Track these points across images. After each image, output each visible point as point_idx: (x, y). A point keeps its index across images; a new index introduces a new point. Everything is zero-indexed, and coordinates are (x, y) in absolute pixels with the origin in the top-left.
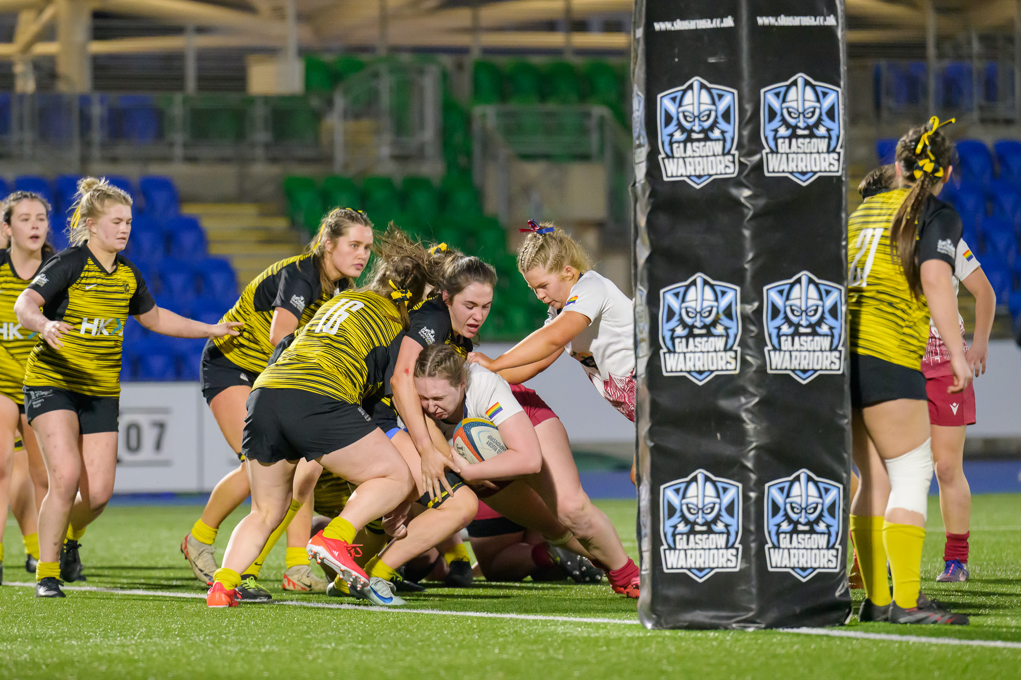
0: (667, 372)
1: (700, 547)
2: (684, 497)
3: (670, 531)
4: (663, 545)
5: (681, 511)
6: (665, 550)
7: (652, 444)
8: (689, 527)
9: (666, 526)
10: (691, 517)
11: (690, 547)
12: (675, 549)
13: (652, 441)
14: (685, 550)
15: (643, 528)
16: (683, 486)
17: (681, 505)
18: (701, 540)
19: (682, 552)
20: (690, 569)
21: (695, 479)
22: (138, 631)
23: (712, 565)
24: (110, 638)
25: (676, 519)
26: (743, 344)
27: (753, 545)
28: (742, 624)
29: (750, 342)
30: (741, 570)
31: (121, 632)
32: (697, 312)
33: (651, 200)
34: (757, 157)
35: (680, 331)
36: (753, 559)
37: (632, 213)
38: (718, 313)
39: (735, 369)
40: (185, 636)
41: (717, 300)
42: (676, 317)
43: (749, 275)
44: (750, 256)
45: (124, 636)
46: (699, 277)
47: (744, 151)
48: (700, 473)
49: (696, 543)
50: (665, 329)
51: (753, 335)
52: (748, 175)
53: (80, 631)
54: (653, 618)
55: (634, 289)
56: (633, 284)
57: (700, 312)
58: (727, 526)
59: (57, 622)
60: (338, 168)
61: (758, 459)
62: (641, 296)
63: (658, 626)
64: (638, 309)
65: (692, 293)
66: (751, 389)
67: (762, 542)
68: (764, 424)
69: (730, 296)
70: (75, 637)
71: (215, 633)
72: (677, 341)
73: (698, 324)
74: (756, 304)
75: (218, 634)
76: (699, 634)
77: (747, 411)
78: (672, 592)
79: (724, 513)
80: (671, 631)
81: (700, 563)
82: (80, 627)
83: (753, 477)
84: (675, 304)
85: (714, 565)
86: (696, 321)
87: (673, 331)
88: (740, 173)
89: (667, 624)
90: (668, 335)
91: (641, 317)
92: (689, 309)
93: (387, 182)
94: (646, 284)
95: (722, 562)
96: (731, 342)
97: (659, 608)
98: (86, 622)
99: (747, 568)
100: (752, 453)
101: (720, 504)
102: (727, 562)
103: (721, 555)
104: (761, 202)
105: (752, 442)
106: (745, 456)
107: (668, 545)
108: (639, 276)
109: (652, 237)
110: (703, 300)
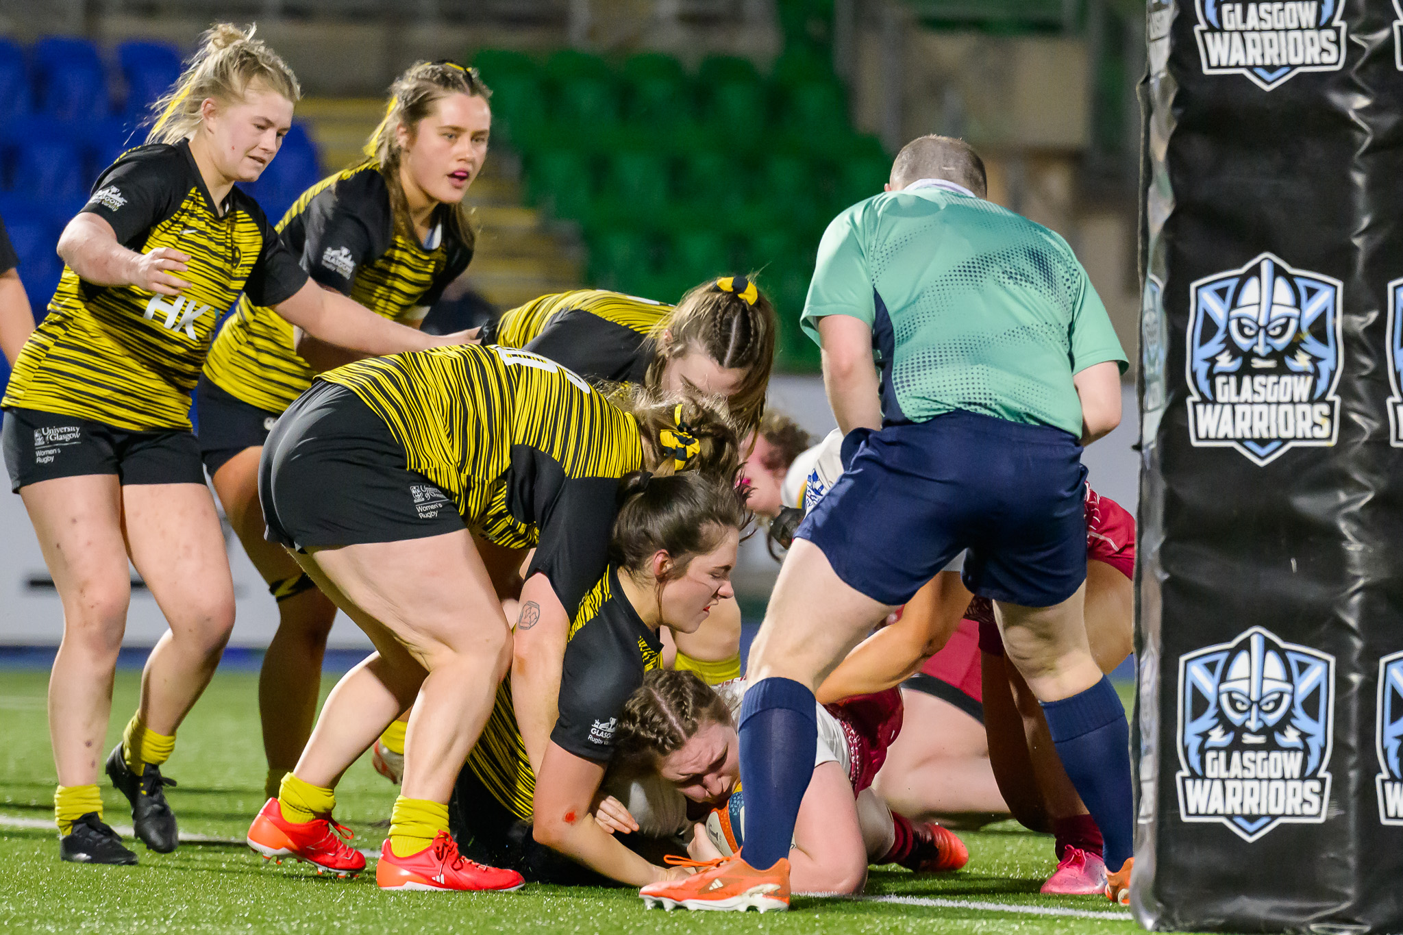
0: (1198, 439)
1: (1252, 775)
2: (1223, 679)
3: (1194, 743)
4: (1181, 769)
5: (1218, 705)
6: (1184, 779)
7: (1166, 576)
8: (1231, 736)
9: (1188, 733)
10: (1236, 718)
11: (1232, 775)
12: (1204, 777)
13: (1165, 569)
14: (1223, 780)
15: (1144, 736)
16: (1222, 658)
17: (1219, 694)
18: (1255, 762)
19: (1218, 784)
20: (1230, 817)
21: (1246, 645)
22: (174, 908)
23: (1273, 811)
24: (120, 922)
25: (1206, 721)
26: (1345, 390)
27: (1353, 774)
28: (1327, 925)
29: (1360, 386)
30: (1327, 821)
31: (141, 910)
32: (1260, 327)
33: (1179, 111)
34: (1383, 35)
35: (1225, 362)
36: (1353, 802)
37: (1142, 135)
38: (1299, 330)
39: (1330, 438)
40: (263, 921)
41: (1298, 305)
42: (1220, 336)
43: (1361, 258)
44: (1366, 221)
45: (146, 918)
46: (1266, 261)
47: (1358, 23)
48: (1256, 635)
49: (1244, 767)
50: (1197, 357)
51: (1365, 373)
52: (1363, 68)
53: (63, 907)
54: (1157, 909)
55: (1141, 279)
56: (1139, 270)
57: (1265, 327)
58: (1304, 736)
59: (18, 890)
60: (576, 36)
61: (1367, 612)
62: (1154, 293)
63: (1167, 923)
64: (1146, 319)
65: (1251, 291)
66: (1358, 477)
67: (1370, 769)
68: (1381, 545)
69: (1323, 298)
70: (52, 918)
71: (320, 917)
72: (1220, 380)
73: (1261, 349)
74: (1373, 315)
75: (325, 918)
77: (1350, 517)
78: (1194, 858)
79: (1299, 711)
81: (1250, 806)
82: (62, 900)
83: (1358, 643)
84: (1218, 310)
85: (1279, 811)
86: (1257, 344)
87: (1212, 361)
88: (1349, 63)
89: (1183, 920)
90: (1202, 368)
91: (1152, 334)
92: (1244, 321)
93: (669, 65)
94: (1164, 271)
95: (1293, 805)
96: (1322, 385)
97: (1169, 890)
98: (75, 890)
99: (1338, 816)
100: (1356, 599)
101: (1293, 694)
102: (1302, 805)
103: (1290, 792)
104: (1388, 121)
105: (1357, 578)
106: (1344, 605)
107: (1191, 769)
108: (1151, 254)
109: (1177, 180)
110: (1272, 304)
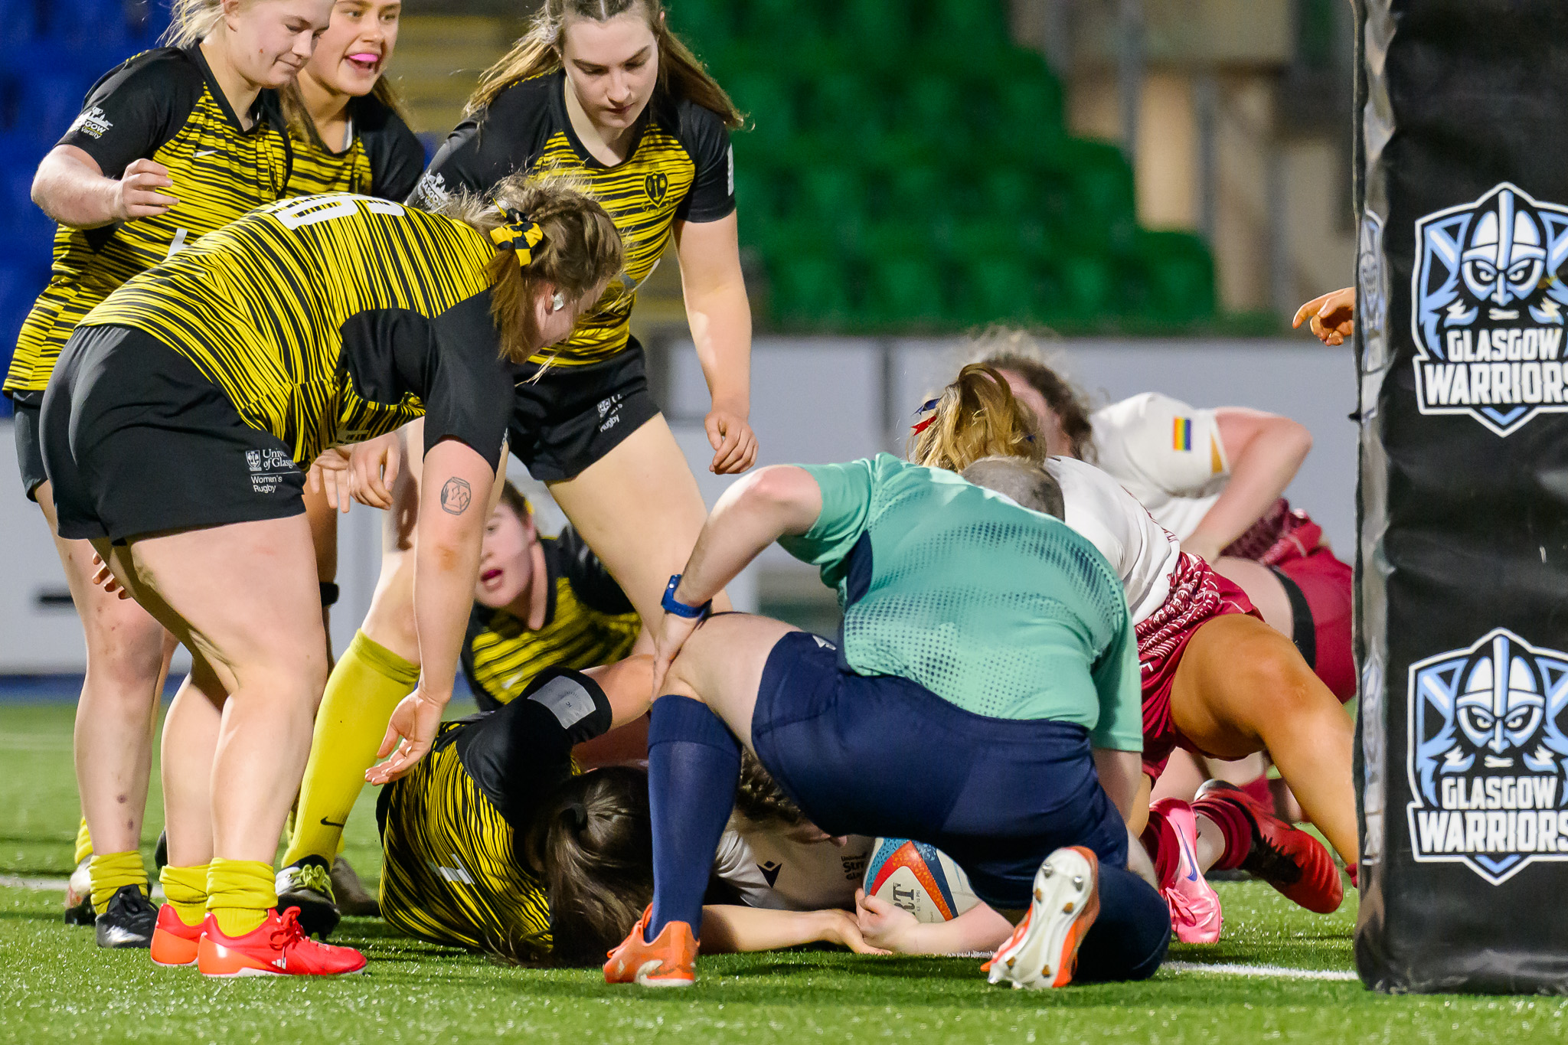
0: (1427, 405)
1: (1497, 805)
2: (1461, 691)
3: (1428, 768)
4: (1413, 799)
5: (1456, 722)
6: (1416, 811)
7: (1392, 570)
8: (1471, 759)
9: (1421, 756)
10: (1477, 738)
11: (1474, 805)
12: (1440, 809)
13: (1391, 562)
14: (1463, 812)
16: (1460, 666)
17: (1456, 709)
18: (1500, 789)
19: (1456, 817)
20: (1472, 856)
21: (1487, 651)
23: (1524, 847)
24: (155, 1001)
25: (1442, 741)
32: (1498, 271)
35: (1458, 314)
37: (1356, 44)
38: (1545, 273)
41: (1543, 244)
42: (1451, 283)
46: (1505, 192)
48: (1500, 638)
49: (1487, 796)
50: (1424, 308)
53: (86, 984)
55: (1357, 216)
56: (1355, 205)
57: (1505, 271)
58: (1558, 758)
62: (1372, 233)
64: (1364, 263)
65: (1487, 229)
72: (1452, 335)
73: (1500, 298)
76: (1492, 1004)
79: (1551, 728)
80: (1428, 996)
81: (1496, 843)
84: (1448, 252)
85: (1530, 847)
86: (1495, 291)
87: (1443, 312)
90: (1431, 322)
92: (1480, 264)
94: (1384, 206)
95: (1547, 840)
101: (1544, 708)
102: (1557, 840)
103: (1543, 825)
107: (1425, 799)
108: (1368, 188)
109: (1398, 98)
110: (1513, 243)
